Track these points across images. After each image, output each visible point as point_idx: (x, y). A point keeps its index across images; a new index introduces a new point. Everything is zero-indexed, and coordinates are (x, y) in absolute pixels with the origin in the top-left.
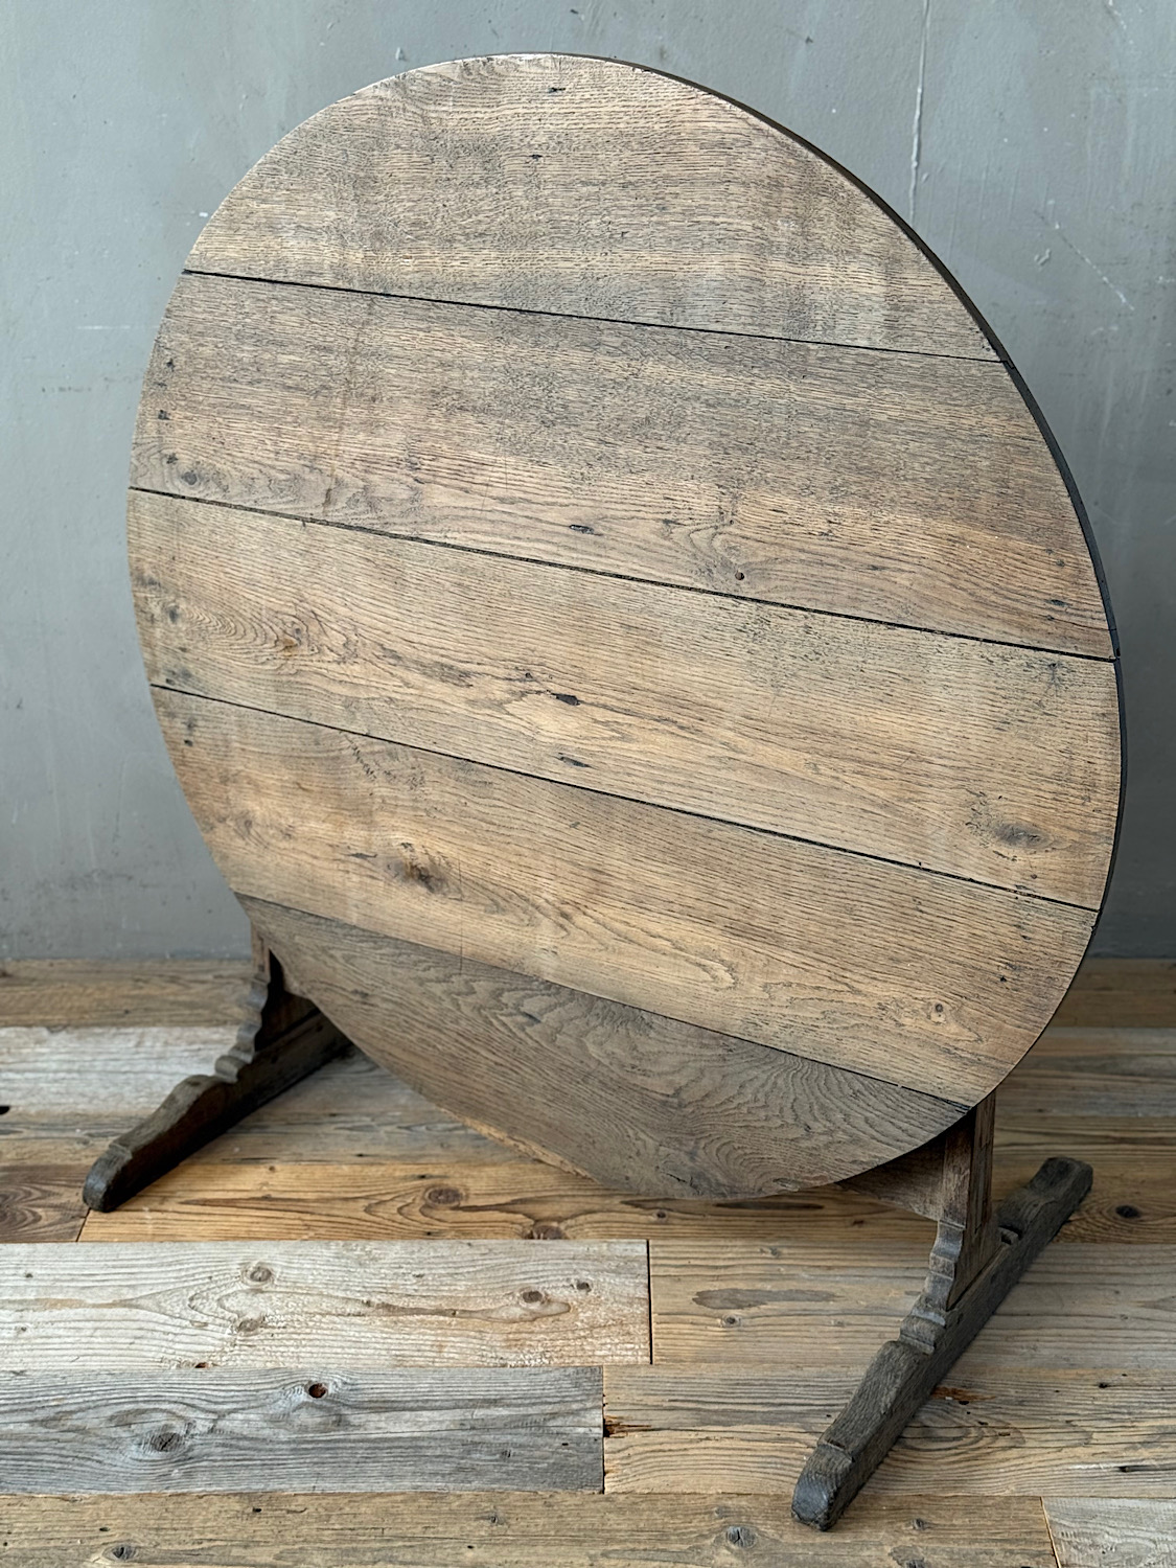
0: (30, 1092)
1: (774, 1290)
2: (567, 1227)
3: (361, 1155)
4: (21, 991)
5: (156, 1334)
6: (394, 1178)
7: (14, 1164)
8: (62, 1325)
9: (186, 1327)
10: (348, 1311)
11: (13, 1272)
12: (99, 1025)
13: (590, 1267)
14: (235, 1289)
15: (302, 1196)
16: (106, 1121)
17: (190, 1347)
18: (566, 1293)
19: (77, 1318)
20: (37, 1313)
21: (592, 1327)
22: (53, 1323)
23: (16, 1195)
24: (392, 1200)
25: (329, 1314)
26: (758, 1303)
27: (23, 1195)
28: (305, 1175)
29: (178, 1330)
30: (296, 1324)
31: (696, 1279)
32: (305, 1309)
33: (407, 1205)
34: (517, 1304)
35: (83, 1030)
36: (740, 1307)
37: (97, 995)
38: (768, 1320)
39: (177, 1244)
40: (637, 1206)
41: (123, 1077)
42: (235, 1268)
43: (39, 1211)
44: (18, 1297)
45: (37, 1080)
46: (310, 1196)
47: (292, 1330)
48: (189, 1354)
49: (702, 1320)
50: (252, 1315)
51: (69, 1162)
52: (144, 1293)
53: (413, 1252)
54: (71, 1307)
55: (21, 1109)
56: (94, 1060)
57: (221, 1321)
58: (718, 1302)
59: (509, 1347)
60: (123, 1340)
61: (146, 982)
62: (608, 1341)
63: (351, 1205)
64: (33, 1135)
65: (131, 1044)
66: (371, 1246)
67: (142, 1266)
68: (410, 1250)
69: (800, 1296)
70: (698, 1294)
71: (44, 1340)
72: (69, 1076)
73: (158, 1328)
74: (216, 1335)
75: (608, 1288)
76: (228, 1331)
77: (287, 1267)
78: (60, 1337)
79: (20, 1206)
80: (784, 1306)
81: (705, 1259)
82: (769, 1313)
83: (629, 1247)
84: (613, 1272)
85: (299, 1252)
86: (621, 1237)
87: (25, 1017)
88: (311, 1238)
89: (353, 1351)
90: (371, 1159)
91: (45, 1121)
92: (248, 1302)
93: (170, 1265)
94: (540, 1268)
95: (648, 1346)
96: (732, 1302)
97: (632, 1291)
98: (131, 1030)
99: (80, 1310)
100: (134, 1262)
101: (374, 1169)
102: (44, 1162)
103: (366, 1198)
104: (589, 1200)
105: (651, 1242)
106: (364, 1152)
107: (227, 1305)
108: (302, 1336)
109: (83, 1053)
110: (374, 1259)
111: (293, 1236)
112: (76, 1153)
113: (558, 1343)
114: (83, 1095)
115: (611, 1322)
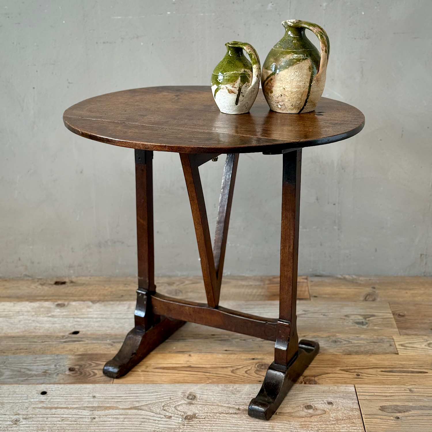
0: (87, 326)
1: (414, 405)
2: (318, 380)
3: (226, 350)
4: (79, 288)
5: (151, 421)
6: (242, 359)
7: (84, 353)
8: (110, 416)
9: (163, 418)
10: (231, 412)
11: (87, 395)
12: (112, 301)
13: (331, 396)
14: (181, 403)
15: (204, 366)
16: (120, 337)
17: (165, 426)
18: (323, 406)
19: (116, 413)
20: (98, 412)
21: (337, 420)
22: (106, 415)
23: (85, 365)
24: (242, 368)
25: (223, 413)
26: (407, 411)
27: (88, 365)
28: (204, 358)
29: (159, 419)
30: (209, 417)
31: (379, 401)
32: (212, 411)
33: (249, 370)
34: (303, 410)
35: (106, 303)
36: (400, 412)
37: (110, 289)
38: (414, 418)
39: (154, 385)
40: (347, 371)
41: (124, 320)
42: (180, 394)
43: (96, 371)
44: (91, 405)
45: (89, 321)
46: (207, 366)
47: (208, 419)
48: (165, 429)
49: (384, 417)
50: (189, 413)
51: (106, 352)
52: (143, 404)
53: (254, 389)
54: (113, 409)
55: (84, 332)
56: (112, 314)
57: (177, 416)
58: (390, 410)
59: (303, 427)
60: (137, 423)
61: (129, 285)
62: (345, 426)
63: (225, 370)
64: (90, 342)
65: (126, 308)
66: (236, 386)
67: (141, 393)
68: (253, 388)
69: (425, 408)
70: (381, 407)
71: (103, 423)
72: (102, 320)
73: (151, 418)
74: (176, 421)
75: (341, 404)
76: (181, 419)
77: (202, 394)
78: (110, 421)
79: (88, 370)
80: (420, 412)
81: (380, 393)
82: (413, 415)
83: (347, 388)
84: (342, 398)
85: (206, 388)
86: (342, 383)
87: (82, 298)
88: (210, 383)
89: (235, 428)
90: (231, 352)
91: (94, 337)
92: (187, 408)
93: (152, 393)
94: (310, 396)
95: (363, 428)
96: (396, 410)
97: (352, 406)
98: (125, 302)
99: (117, 411)
100: (138, 392)
101: (233, 356)
102: (95, 352)
103: (231, 367)
104: (326, 368)
105: (356, 386)
106: (227, 349)
107: (179, 409)
108: (212, 422)
109: (107, 311)
110: (239, 391)
111: (203, 382)
112: (108, 349)
113: (324, 426)
114: (108, 327)
115: (345, 418)
